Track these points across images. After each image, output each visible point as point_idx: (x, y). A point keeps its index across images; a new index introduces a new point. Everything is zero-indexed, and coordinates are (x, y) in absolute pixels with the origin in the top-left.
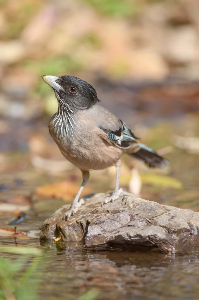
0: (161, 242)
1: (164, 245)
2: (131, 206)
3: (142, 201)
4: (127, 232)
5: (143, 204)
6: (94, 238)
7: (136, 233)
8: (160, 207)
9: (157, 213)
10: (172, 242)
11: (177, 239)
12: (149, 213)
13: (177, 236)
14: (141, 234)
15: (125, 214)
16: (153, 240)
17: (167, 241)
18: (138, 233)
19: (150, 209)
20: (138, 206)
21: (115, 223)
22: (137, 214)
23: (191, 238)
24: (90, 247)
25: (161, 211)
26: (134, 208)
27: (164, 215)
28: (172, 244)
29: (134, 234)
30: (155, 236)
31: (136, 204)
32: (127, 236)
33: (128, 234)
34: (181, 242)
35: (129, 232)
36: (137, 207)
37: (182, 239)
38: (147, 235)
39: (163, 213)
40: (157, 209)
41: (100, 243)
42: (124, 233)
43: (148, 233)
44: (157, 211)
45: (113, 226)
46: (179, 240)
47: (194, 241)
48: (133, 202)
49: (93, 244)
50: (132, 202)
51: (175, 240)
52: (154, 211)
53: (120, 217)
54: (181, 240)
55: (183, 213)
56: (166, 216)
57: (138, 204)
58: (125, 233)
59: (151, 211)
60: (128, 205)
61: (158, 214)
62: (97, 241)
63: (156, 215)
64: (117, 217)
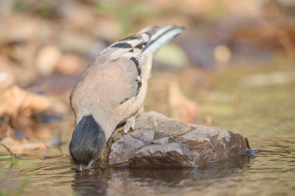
0: (181, 158)
1: (184, 161)
2: (156, 124)
3: (166, 119)
4: (148, 149)
5: (168, 122)
6: (117, 156)
7: (156, 149)
8: (186, 125)
9: (182, 131)
10: (192, 157)
11: (198, 156)
12: (174, 132)
13: (199, 152)
14: (161, 151)
15: (149, 132)
16: (173, 156)
17: (187, 157)
18: (158, 150)
19: (175, 127)
20: (163, 124)
21: (138, 141)
22: (162, 132)
23: (214, 154)
24: (113, 165)
25: (186, 129)
26: (158, 126)
27: (189, 133)
28: (192, 160)
29: (154, 151)
30: (175, 152)
31: (160, 122)
32: (148, 153)
33: (149, 151)
34: (203, 158)
35: (150, 149)
36: (162, 126)
37: (204, 156)
38: (166, 151)
39: (188, 132)
40: (183, 127)
41: (123, 161)
42: (144, 150)
43: (167, 149)
44: (182, 129)
45: (136, 144)
46: (201, 156)
47: (217, 157)
48: (158, 121)
49: (116, 163)
50: (156, 120)
51: (195, 156)
52: (180, 129)
53: (144, 135)
54: (202, 157)
55: (207, 130)
56: (191, 134)
57: (163, 123)
58: (146, 150)
59: (177, 129)
60: (153, 123)
61: (184, 132)
62: (119, 160)
63: (182, 134)
64: (141, 135)
